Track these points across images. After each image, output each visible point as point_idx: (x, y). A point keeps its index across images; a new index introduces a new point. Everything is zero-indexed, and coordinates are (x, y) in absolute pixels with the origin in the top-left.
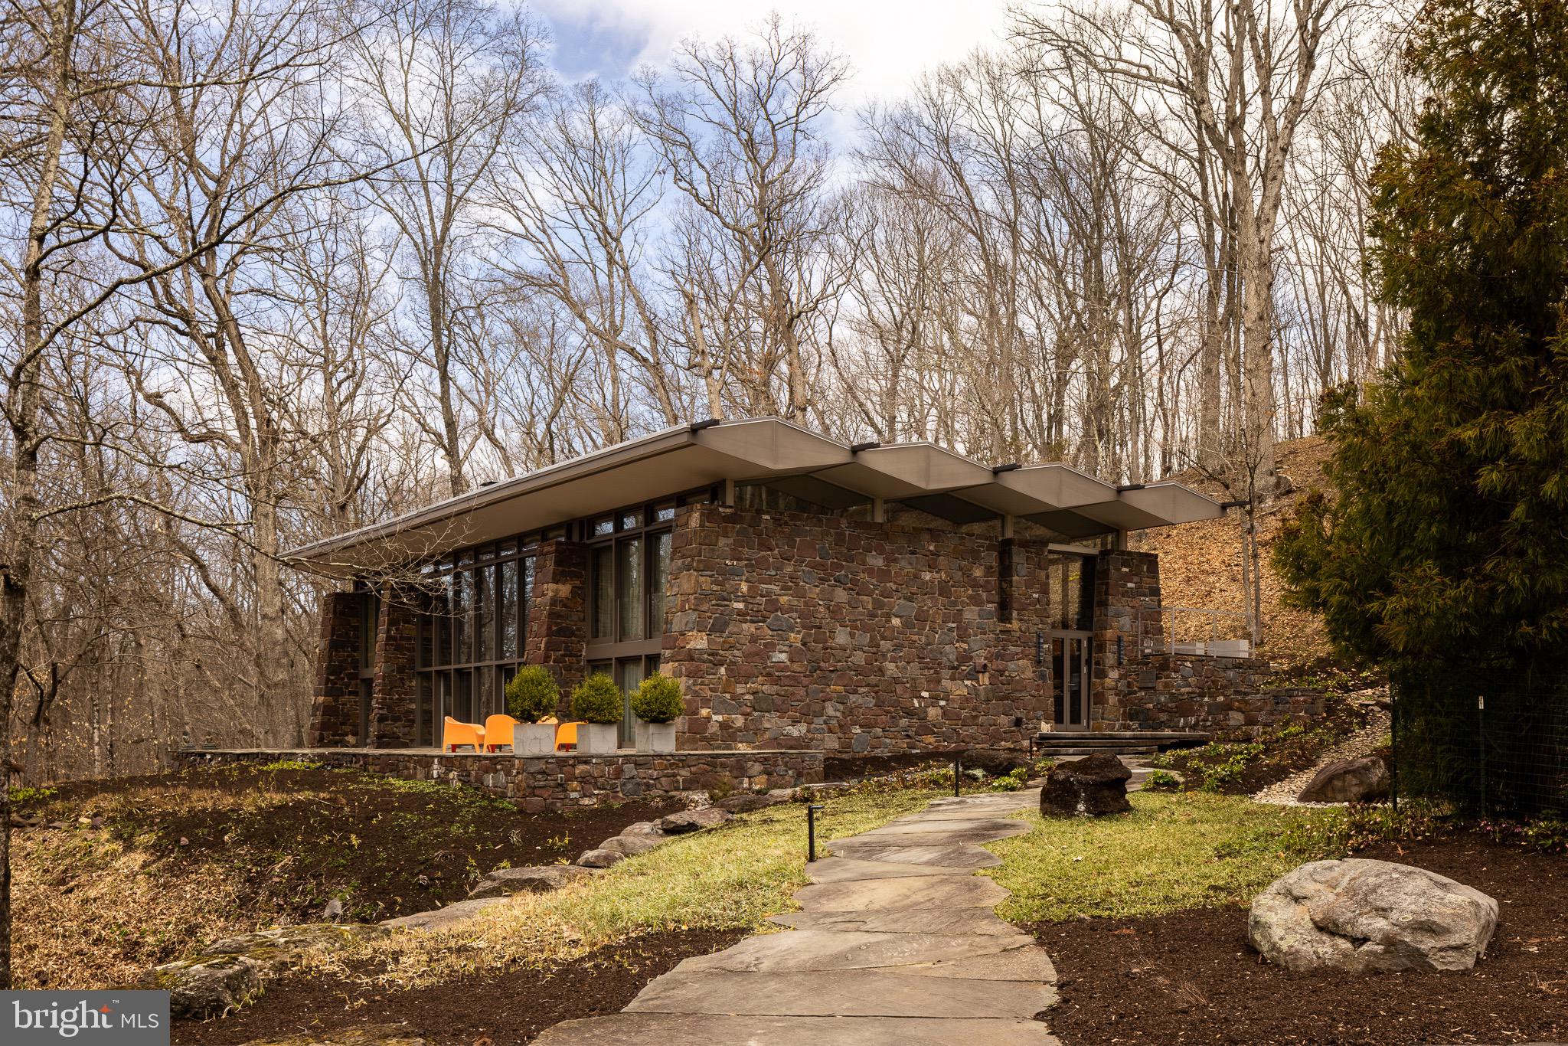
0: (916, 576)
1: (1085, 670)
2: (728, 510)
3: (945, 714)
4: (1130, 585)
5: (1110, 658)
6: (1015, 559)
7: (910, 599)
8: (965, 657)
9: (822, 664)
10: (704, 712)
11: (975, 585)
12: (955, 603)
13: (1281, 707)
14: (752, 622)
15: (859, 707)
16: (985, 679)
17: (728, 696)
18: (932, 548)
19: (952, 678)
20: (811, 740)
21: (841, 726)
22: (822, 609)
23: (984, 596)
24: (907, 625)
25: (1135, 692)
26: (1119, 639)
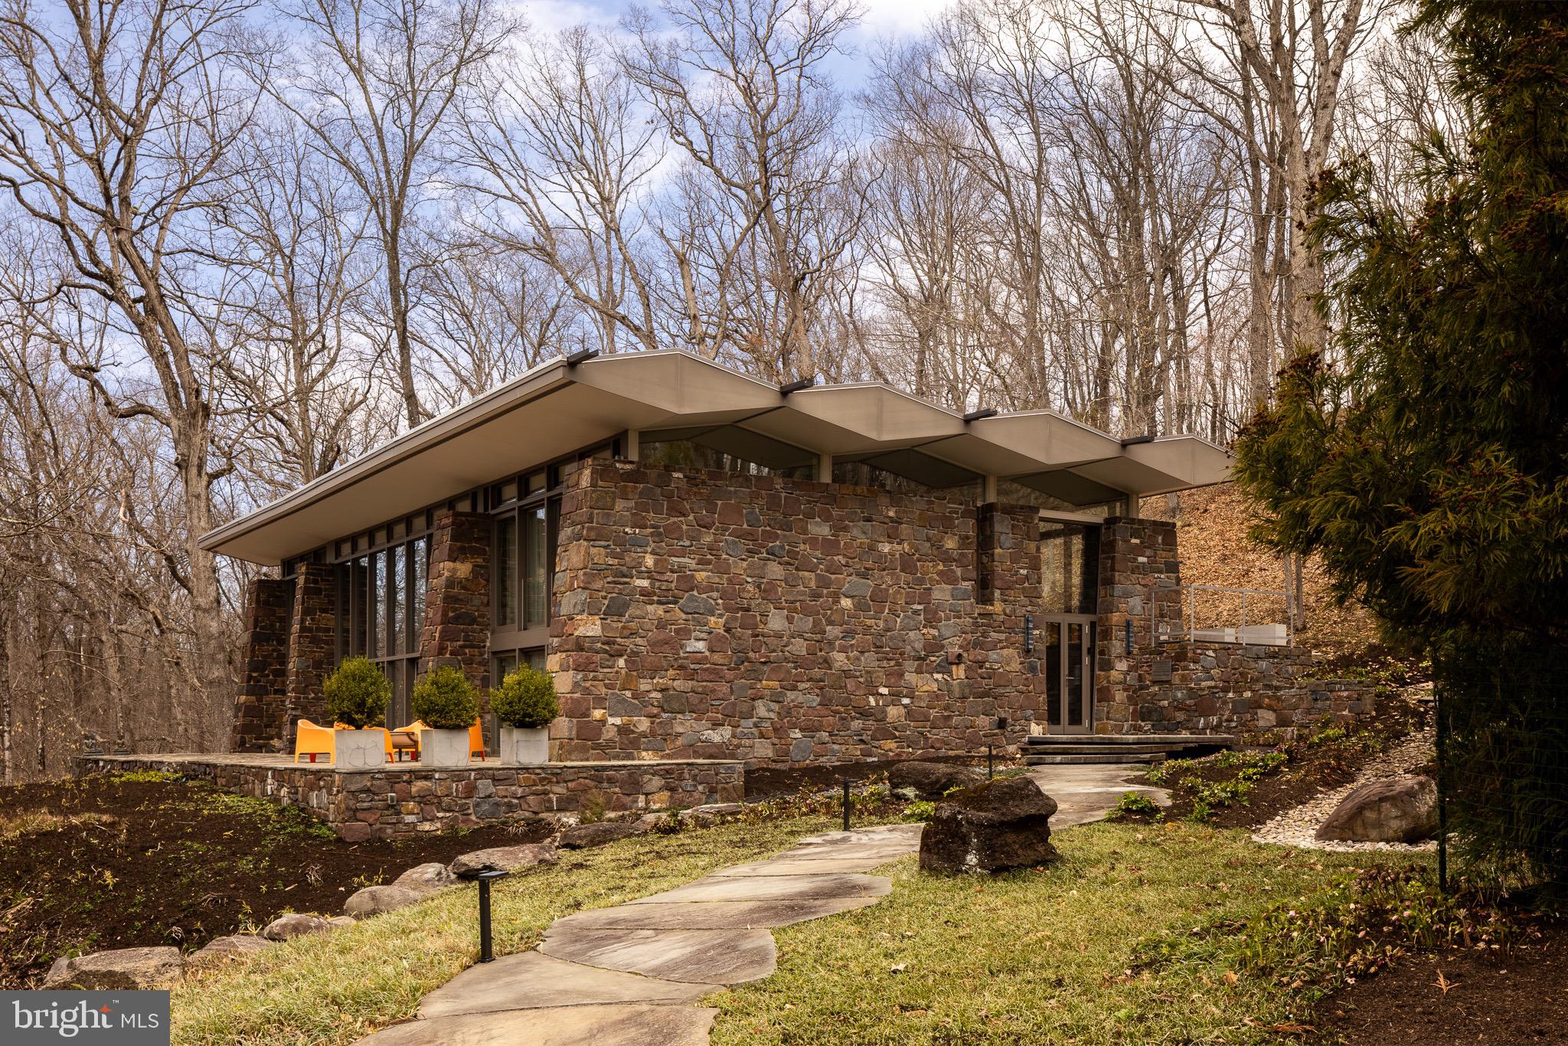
0: (872, 548)
1: (1086, 660)
2: (628, 467)
3: (909, 713)
4: (1141, 559)
5: (1117, 647)
6: (998, 528)
7: (864, 576)
8: (934, 646)
9: (751, 655)
10: (597, 714)
11: (947, 559)
12: (921, 581)
13: (1319, 704)
14: (660, 603)
15: (799, 706)
16: (960, 672)
17: (628, 694)
18: (891, 514)
19: (919, 671)
20: (738, 746)
21: (775, 730)
22: (750, 587)
23: (959, 572)
24: (861, 606)
25: (1148, 687)
26: (1128, 625)
